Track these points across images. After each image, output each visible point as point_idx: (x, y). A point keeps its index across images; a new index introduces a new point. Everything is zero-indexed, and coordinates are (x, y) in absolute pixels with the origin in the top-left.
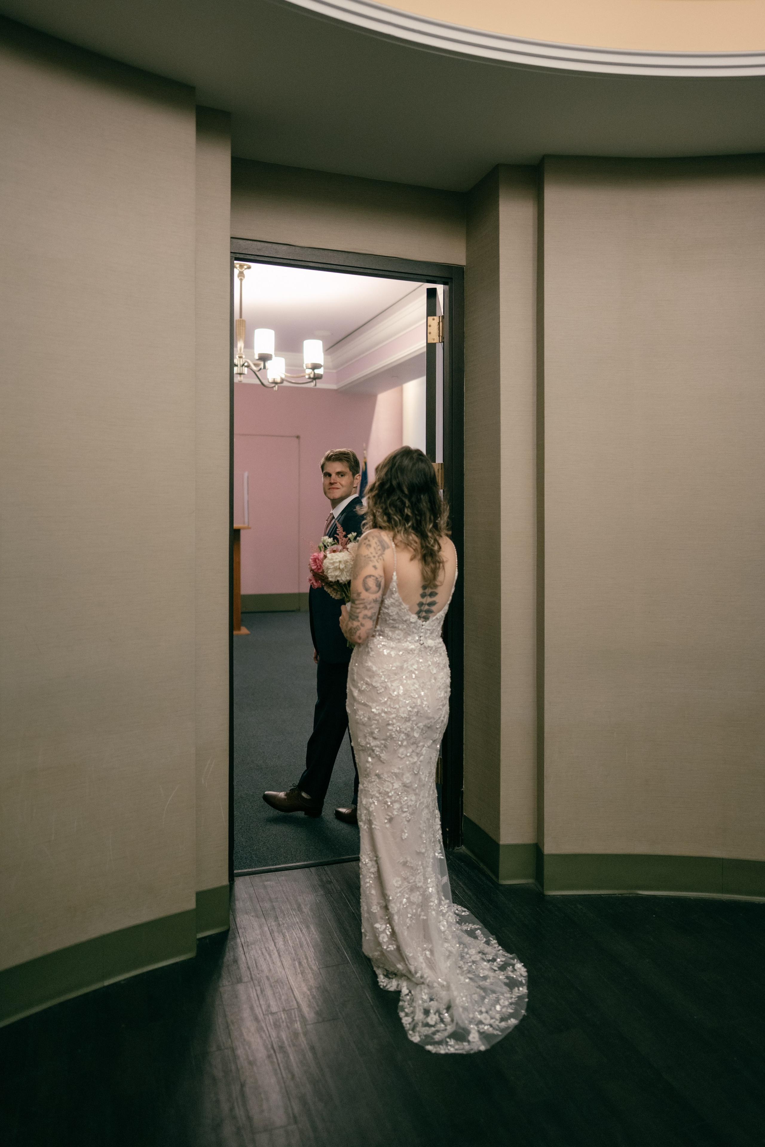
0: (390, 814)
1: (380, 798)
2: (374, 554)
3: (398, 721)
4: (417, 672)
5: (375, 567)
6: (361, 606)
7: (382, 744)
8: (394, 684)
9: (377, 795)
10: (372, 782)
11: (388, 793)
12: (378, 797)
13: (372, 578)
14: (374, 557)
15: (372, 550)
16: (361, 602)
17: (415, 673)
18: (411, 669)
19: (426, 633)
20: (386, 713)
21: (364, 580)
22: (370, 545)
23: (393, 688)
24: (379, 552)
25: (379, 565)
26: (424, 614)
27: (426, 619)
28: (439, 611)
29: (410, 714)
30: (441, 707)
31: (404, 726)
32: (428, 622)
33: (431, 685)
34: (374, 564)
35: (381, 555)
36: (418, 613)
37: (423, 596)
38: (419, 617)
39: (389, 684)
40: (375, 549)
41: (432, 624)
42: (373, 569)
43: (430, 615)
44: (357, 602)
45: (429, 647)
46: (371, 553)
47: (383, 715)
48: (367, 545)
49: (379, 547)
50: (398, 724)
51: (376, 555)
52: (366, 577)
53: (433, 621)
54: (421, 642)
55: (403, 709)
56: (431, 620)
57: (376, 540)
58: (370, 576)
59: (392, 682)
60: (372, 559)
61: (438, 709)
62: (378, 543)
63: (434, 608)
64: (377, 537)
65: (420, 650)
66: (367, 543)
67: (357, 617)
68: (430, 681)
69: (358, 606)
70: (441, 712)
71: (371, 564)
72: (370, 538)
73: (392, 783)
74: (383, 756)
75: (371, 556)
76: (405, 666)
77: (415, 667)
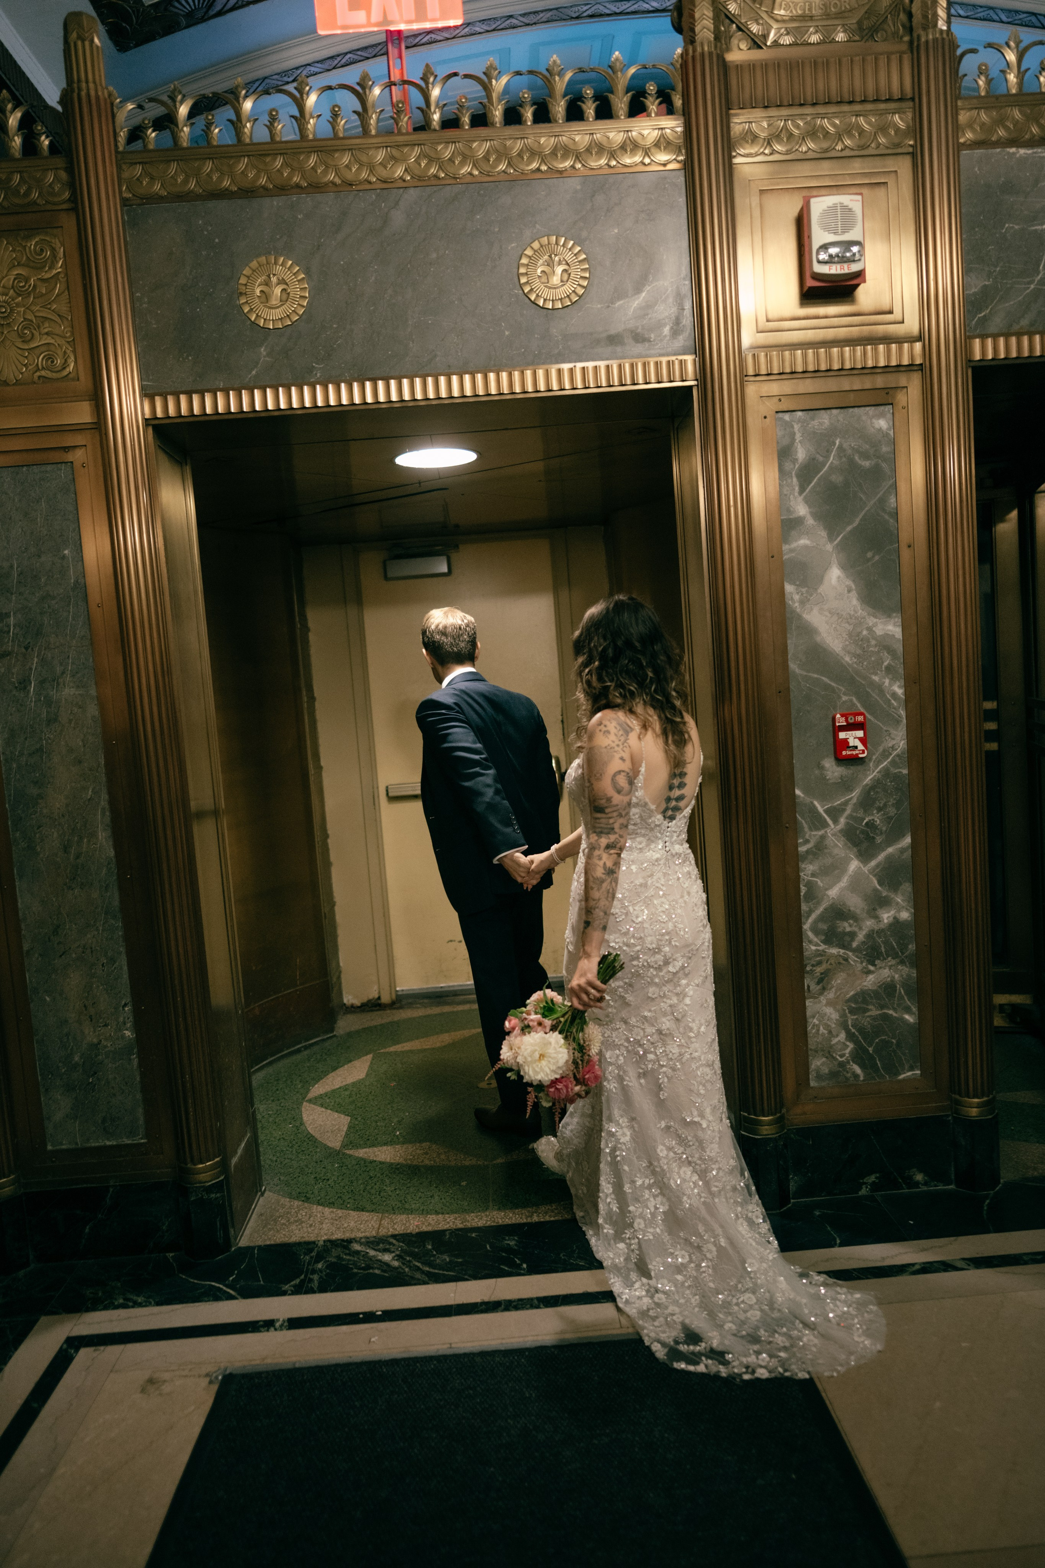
0: (643, 1066)
1: (630, 1048)
2: (617, 742)
3: (644, 954)
4: (664, 889)
5: (622, 759)
6: (615, 814)
7: (626, 983)
8: (636, 908)
9: (626, 1044)
10: (617, 1029)
11: (639, 1041)
12: (627, 1047)
13: (623, 774)
14: (618, 745)
15: (612, 737)
16: (615, 809)
17: (662, 890)
18: (657, 885)
19: (672, 837)
20: (628, 945)
21: (612, 779)
22: (608, 732)
23: (635, 913)
24: (623, 739)
25: (626, 756)
26: (670, 813)
27: (672, 818)
28: (686, 807)
29: (660, 943)
30: (702, 929)
31: (653, 959)
32: (674, 822)
33: (685, 902)
34: (620, 755)
35: (625, 741)
36: (664, 812)
37: (671, 788)
38: (665, 817)
39: (631, 909)
40: (616, 735)
41: (679, 824)
42: (621, 761)
43: (677, 814)
44: (607, 811)
45: (677, 854)
46: (613, 742)
47: (625, 948)
48: (605, 732)
49: (621, 732)
50: (645, 957)
51: (620, 743)
52: (615, 775)
53: (680, 819)
54: (667, 849)
55: (649, 939)
56: (678, 817)
57: (614, 724)
58: (620, 772)
59: (634, 905)
60: (616, 748)
61: (699, 931)
62: (618, 728)
63: (682, 804)
64: (614, 719)
65: (667, 860)
66: (604, 729)
67: (613, 829)
68: (682, 897)
69: (610, 815)
70: (703, 935)
71: (617, 756)
72: (605, 722)
73: (643, 1029)
74: (629, 998)
75: (613, 745)
76: (649, 882)
77: (662, 881)
